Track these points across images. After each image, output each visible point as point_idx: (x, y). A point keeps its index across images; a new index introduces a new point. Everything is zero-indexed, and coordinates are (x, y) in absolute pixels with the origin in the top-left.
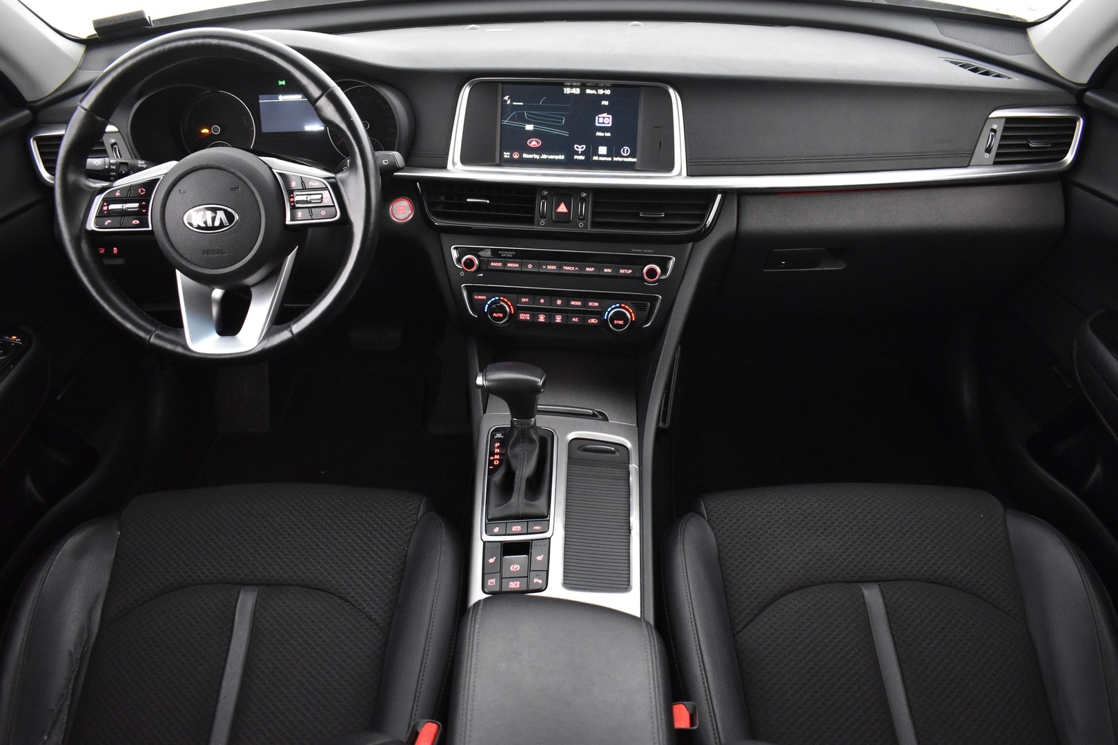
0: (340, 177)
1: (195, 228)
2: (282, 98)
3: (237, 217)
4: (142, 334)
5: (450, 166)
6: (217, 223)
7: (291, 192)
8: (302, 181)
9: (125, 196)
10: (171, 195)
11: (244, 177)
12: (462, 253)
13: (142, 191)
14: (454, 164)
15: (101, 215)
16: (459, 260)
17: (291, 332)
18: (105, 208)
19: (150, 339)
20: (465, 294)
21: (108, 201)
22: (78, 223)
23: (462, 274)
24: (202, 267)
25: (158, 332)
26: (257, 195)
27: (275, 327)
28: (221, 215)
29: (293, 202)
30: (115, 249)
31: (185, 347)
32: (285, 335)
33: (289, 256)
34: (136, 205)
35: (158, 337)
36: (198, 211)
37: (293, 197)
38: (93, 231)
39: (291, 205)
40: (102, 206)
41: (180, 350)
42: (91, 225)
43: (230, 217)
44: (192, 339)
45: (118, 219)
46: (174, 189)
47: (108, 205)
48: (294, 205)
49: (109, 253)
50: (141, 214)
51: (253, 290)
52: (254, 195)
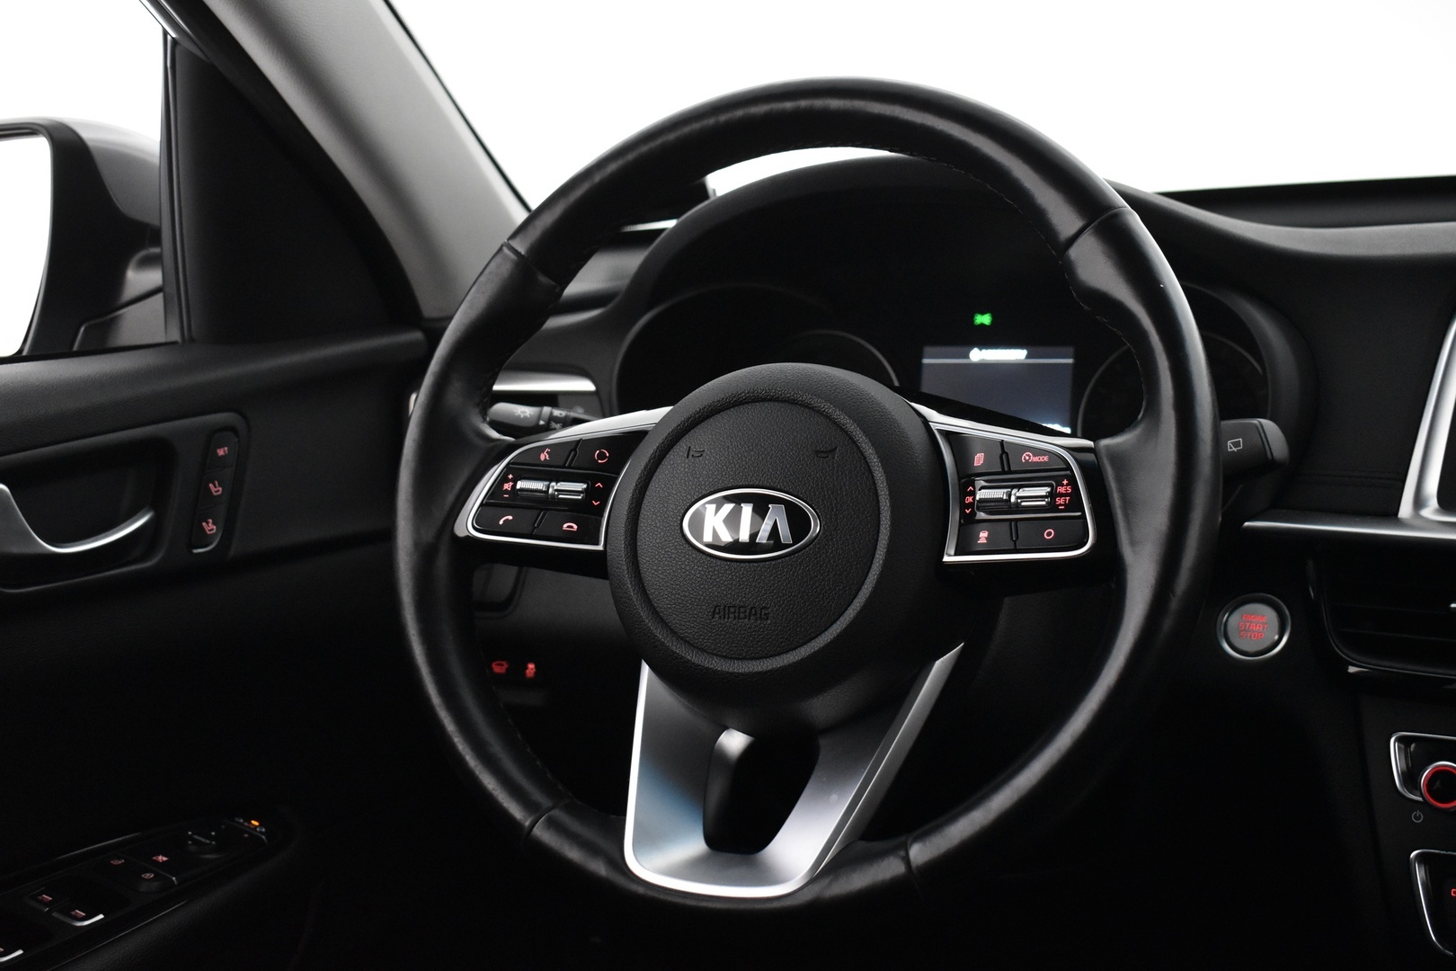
0: (1107, 447)
1: (708, 545)
2: (977, 355)
3: (815, 528)
4: (516, 811)
5: (1405, 509)
6: (763, 537)
7: (967, 479)
8: (1003, 451)
9: (560, 462)
10: (665, 462)
11: (851, 426)
12: (1416, 758)
13: (602, 456)
14: (1419, 502)
15: (494, 500)
16: (1410, 777)
17: (907, 860)
18: (507, 486)
19: (533, 825)
20: (1420, 874)
21: (517, 471)
22: (439, 515)
23: (1418, 817)
24: (703, 650)
25: (556, 813)
26: (879, 474)
27: (862, 845)
28: (776, 516)
29: (971, 505)
30: (531, 666)
31: (619, 864)
32: (889, 869)
33: (938, 663)
34: (580, 486)
35: (553, 824)
36: (719, 504)
37: (973, 494)
38: (470, 539)
39: (962, 514)
40: (502, 479)
41: (599, 868)
42: (466, 524)
43: (798, 522)
44: (640, 842)
45: (531, 514)
46: (676, 448)
47: (515, 481)
48: (973, 514)
49: (515, 678)
50: (587, 512)
51: (823, 742)
52: (870, 472)
